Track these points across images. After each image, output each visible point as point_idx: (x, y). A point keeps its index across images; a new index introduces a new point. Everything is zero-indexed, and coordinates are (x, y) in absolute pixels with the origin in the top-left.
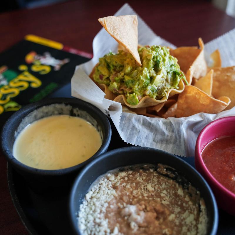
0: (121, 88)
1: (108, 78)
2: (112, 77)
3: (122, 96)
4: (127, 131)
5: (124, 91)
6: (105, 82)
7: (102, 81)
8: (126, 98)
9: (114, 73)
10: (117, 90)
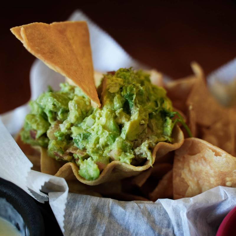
0: (68, 151)
1: (44, 135)
2: (51, 132)
3: (71, 164)
4: (82, 230)
5: (74, 155)
6: (40, 142)
7: (35, 141)
8: (78, 167)
9: (53, 124)
10: (61, 155)
